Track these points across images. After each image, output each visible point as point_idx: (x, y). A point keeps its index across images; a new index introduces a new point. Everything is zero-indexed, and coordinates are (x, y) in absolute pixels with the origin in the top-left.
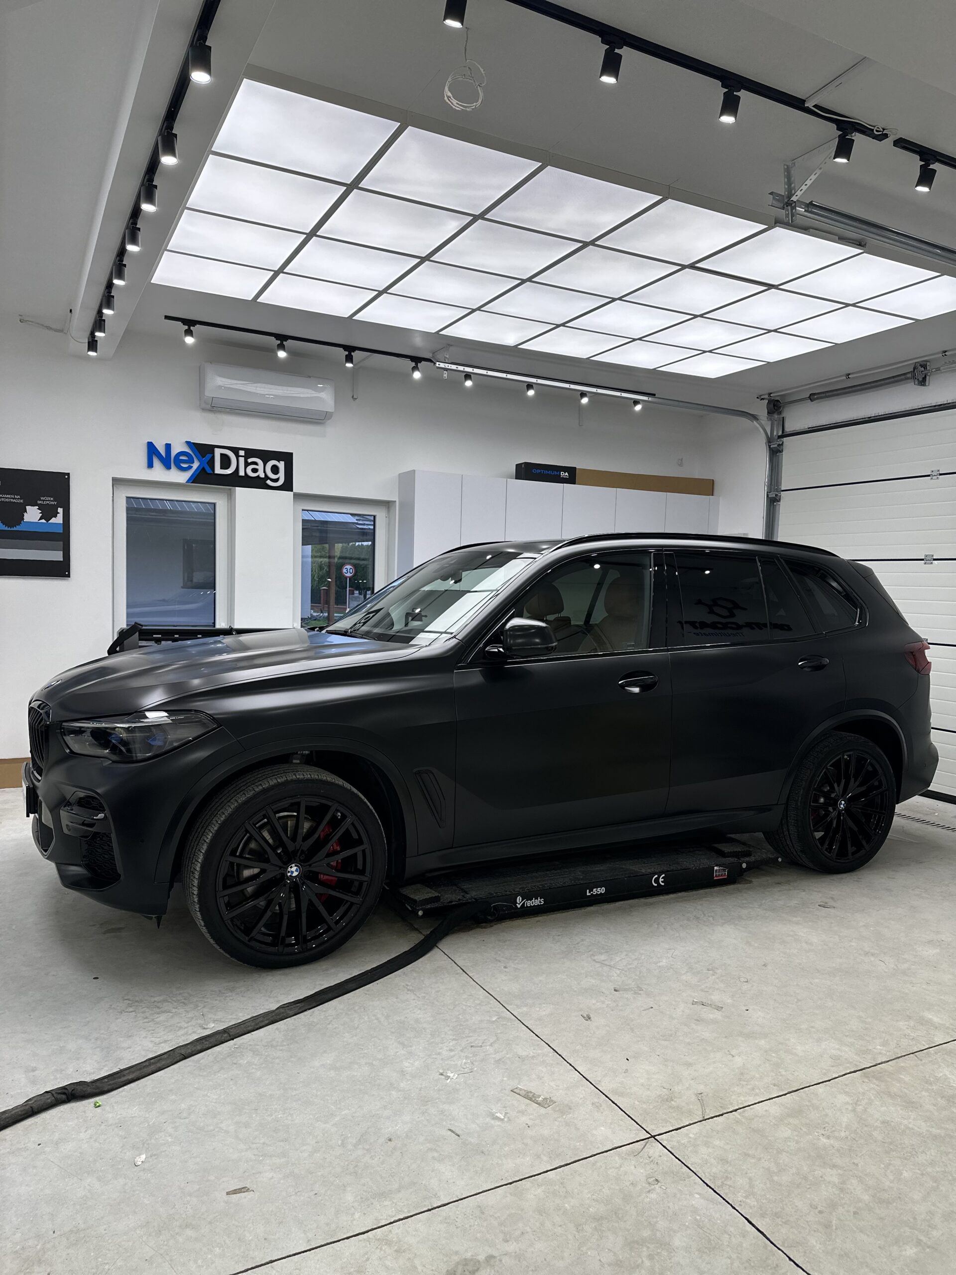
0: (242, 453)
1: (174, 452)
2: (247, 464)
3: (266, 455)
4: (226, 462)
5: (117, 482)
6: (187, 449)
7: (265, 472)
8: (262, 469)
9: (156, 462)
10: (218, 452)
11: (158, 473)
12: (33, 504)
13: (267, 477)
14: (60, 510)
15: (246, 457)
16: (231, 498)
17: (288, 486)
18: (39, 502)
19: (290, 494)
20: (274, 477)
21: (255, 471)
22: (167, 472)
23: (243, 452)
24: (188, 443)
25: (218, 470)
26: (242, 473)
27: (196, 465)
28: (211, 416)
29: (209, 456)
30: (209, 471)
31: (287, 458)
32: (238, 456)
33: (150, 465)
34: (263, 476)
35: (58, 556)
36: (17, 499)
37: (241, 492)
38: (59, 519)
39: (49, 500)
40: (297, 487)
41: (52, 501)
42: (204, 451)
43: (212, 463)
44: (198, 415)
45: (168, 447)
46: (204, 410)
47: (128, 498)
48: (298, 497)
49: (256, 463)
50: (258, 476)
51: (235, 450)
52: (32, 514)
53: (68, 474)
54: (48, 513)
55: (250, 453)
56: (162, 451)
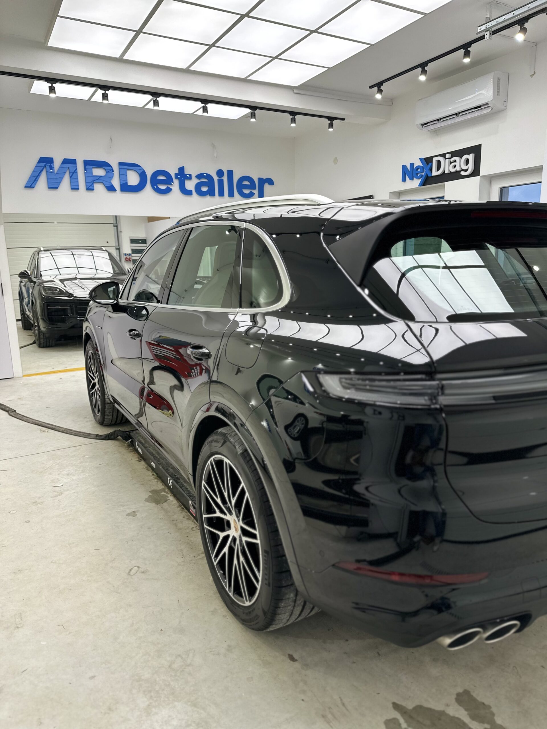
1: (415, 167)
2: (450, 164)
3: (462, 153)
4: (438, 165)
6: (420, 164)
7: (460, 166)
8: (460, 163)
9: (407, 177)
10: (435, 160)
11: (409, 184)
13: (461, 170)
15: (451, 158)
16: (443, 189)
17: (476, 172)
19: (477, 179)
20: (465, 168)
22: (412, 182)
23: (448, 155)
24: (421, 159)
25: (435, 173)
26: (446, 172)
27: (424, 174)
28: (435, 135)
29: (430, 164)
30: (429, 175)
32: (445, 159)
34: (458, 169)
40: (484, 171)
42: (428, 161)
43: (431, 169)
45: (412, 165)
49: (455, 161)
50: (456, 171)
51: (443, 155)
55: (454, 154)
56: (409, 169)
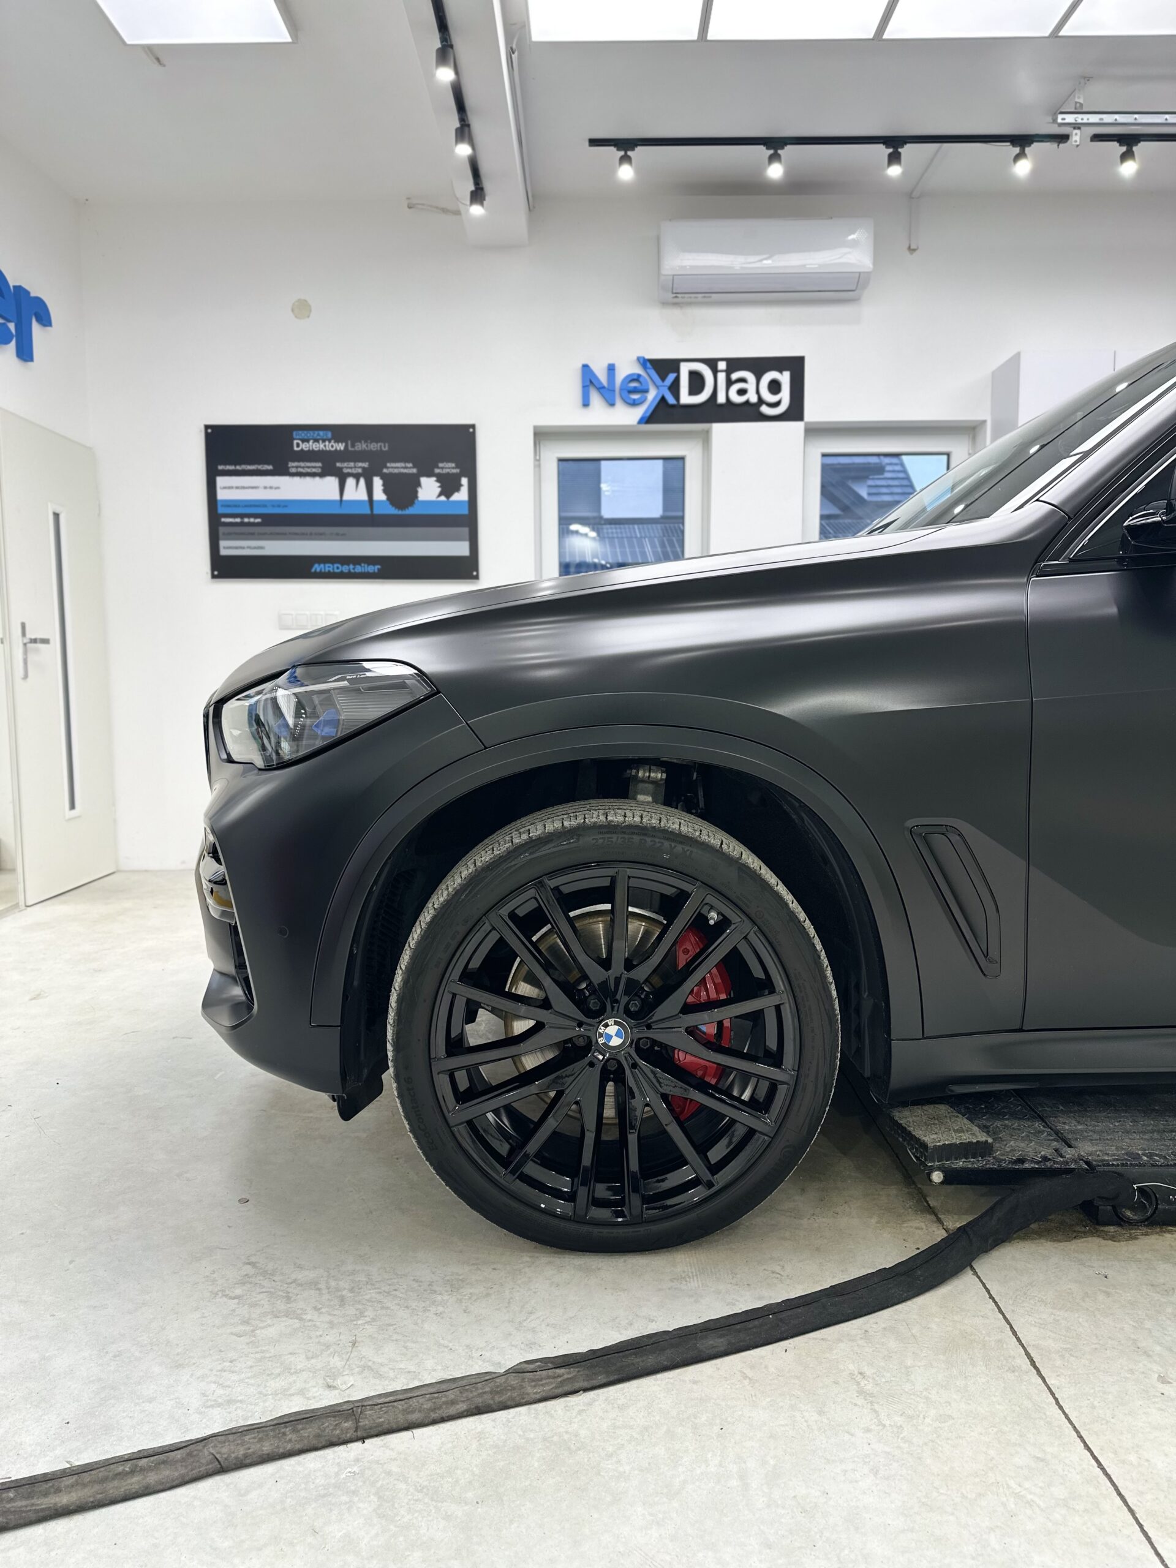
0: (722, 366)
1: (621, 375)
2: (729, 383)
3: (759, 366)
4: (697, 382)
5: (542, 435)
6: (638, 370)
7: (758, 392)
8: (753, 388)
9: (595, 398)
10: (685, 369)
11: (600, 415)
12: (429, 474)
13: (761, 401)
14: (464, 481)
15: (729, 372)
16: (706, 439)
18: (437, 471)
19: (797, 427)
20: (772, 399)
21: (742, 392)
22: (611, 410)
23: (725, 363)
24: (644, 362)
25: (686, 398)
26: (721, 399)
27: (652, 395)
28: (676, 312)
29: (672, 377)
30: (671, 400)
31: (795, 366)
32: (715, 371)
33: (586, 404)
34: (754, 399)
35: (460, 549)
36: (409, 469)
37: (719, 430)
38: (462, 495)
39: (448, 468)
40: (812, 412)
41: (453, 468)
42: (666, 368)
43: (675, 388)
44: (655, 314)
45: (611, 368)
46: (665, 304)
47: (560, 460)
48: (814, 431)
49: (743, 380)
50: (747, 402)
51: (712, 363)
52: (429, 490)
53: (473, 426)
54: (449, 486)
55: (734, 364)
56: (603, 377)
